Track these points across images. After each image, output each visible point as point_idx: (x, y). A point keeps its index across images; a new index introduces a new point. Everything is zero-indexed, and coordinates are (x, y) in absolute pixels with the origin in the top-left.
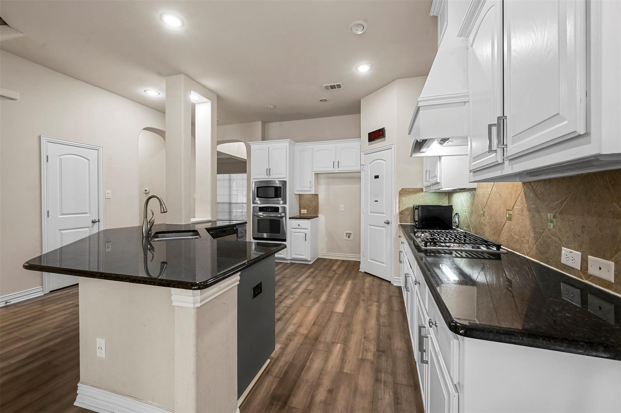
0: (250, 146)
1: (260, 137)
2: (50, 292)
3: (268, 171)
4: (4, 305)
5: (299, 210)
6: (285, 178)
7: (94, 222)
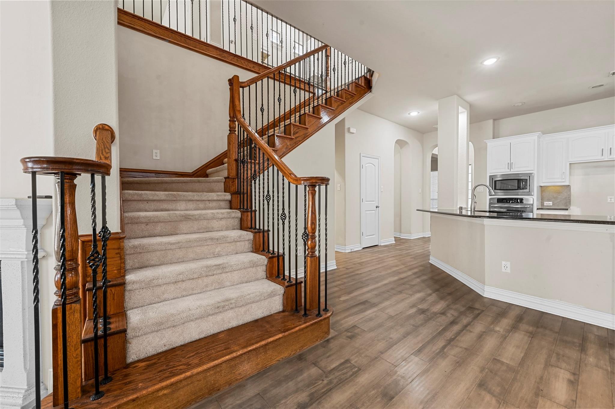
0: (487, 143)
1: (492, 137)
2: (363, 248)
3: (510, 165)
4: (350, 251)
5: (541, 202)
6: (532, 170)
7: (377, 207)
